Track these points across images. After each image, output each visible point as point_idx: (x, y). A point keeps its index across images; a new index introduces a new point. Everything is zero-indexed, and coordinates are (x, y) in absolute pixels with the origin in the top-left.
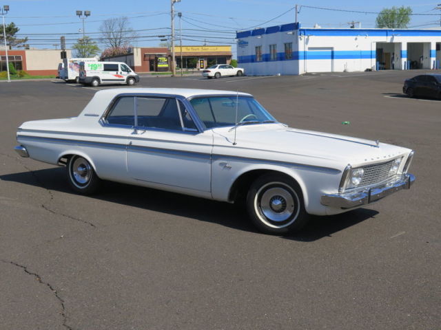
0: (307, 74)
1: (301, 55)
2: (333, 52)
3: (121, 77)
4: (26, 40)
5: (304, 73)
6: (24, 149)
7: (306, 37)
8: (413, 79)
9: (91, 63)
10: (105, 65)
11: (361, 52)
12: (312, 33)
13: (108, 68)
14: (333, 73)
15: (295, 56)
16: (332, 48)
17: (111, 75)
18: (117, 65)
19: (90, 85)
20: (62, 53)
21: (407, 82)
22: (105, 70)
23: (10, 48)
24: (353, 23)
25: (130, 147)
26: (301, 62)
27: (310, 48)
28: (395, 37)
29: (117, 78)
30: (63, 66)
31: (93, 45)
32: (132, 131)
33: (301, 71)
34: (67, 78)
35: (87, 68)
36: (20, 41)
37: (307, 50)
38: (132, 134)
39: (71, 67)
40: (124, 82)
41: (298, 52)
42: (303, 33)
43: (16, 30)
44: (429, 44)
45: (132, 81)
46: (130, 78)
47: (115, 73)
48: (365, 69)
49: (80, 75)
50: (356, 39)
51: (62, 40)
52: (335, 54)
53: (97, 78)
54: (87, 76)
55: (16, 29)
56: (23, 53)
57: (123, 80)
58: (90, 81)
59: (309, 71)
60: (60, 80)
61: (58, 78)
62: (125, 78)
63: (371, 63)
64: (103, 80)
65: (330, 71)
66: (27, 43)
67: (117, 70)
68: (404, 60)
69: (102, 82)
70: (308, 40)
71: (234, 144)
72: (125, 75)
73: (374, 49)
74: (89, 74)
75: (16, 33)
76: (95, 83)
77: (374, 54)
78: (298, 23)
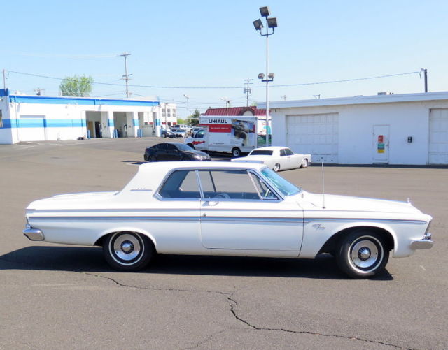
0: (21, 143)
1: (13, 122)
2: (45, 121)
5: (18, 142)
6: (39, 232)
7: (17, 104)
8: (154, 147)
11: (72, 121)
12: (23, 100)
14: (46, 142)
15: (7, 124)
16: (43, 116)
21: (147, 150)
24: (39, 90)
25: (204, 218)
26: (14, 130)
27: (21, 116)
28: (102, 106)
32: (203, 203)
33: (15, 140)
37: (19, 118)
38: (204, 205)
41: (9, 120)
42: (13, 99)
44: (132, 113)
48: (78, 137)
50: (66, 107)
52: (48, 122)
59: (23, 140)
63: (83, 131)
65: (44, 140)
68: (112, 128)
70: (19, 107)
71: (324, 208)
73: (84, 117)
77: (85, 122)
78: (7, 89)
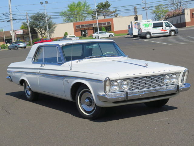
3: (165, 31)
4: (116, 11)
6: (10, 78)
9: (144, 23)
10: (154, 24)
13: (156, 26)
17: (158, 30)
18: (162, 23)
19: (145, 38)
20: (135, 18)
22: (154, 27)
23: (105, 18)
29: (163, 32)
30: (130, 27)
31: (166, 10)
34: (133, 34)
35: (142, 27)
36: (112, 13)
38: (40, 67)
39: (135, 27)
40: (168, 34)
43: (109, 6)
45: (173, 33)
46: (171, 31)
47: (161, 28)
49: (139, 31)
51: (135, 9)
53: (149, 33)
54: (142, 32)
55: (110, 4)
56: (112, 20)
57: (167, 33)
58: (144, 35)
60: (129, 36)
61: (128, 34)
62: (168, 31)
64: (153, 34)
66: (116, 13)
67: (163, 26)
69: (152, 35)
71: (71, 69)
72: (168, 29)
74: (144, 30)
75: (110, 7)
76: (148, 36)
